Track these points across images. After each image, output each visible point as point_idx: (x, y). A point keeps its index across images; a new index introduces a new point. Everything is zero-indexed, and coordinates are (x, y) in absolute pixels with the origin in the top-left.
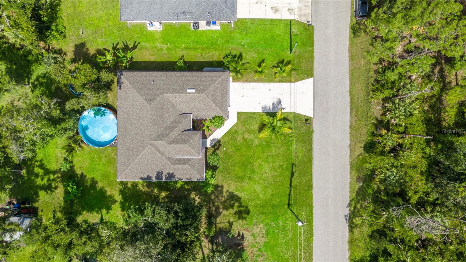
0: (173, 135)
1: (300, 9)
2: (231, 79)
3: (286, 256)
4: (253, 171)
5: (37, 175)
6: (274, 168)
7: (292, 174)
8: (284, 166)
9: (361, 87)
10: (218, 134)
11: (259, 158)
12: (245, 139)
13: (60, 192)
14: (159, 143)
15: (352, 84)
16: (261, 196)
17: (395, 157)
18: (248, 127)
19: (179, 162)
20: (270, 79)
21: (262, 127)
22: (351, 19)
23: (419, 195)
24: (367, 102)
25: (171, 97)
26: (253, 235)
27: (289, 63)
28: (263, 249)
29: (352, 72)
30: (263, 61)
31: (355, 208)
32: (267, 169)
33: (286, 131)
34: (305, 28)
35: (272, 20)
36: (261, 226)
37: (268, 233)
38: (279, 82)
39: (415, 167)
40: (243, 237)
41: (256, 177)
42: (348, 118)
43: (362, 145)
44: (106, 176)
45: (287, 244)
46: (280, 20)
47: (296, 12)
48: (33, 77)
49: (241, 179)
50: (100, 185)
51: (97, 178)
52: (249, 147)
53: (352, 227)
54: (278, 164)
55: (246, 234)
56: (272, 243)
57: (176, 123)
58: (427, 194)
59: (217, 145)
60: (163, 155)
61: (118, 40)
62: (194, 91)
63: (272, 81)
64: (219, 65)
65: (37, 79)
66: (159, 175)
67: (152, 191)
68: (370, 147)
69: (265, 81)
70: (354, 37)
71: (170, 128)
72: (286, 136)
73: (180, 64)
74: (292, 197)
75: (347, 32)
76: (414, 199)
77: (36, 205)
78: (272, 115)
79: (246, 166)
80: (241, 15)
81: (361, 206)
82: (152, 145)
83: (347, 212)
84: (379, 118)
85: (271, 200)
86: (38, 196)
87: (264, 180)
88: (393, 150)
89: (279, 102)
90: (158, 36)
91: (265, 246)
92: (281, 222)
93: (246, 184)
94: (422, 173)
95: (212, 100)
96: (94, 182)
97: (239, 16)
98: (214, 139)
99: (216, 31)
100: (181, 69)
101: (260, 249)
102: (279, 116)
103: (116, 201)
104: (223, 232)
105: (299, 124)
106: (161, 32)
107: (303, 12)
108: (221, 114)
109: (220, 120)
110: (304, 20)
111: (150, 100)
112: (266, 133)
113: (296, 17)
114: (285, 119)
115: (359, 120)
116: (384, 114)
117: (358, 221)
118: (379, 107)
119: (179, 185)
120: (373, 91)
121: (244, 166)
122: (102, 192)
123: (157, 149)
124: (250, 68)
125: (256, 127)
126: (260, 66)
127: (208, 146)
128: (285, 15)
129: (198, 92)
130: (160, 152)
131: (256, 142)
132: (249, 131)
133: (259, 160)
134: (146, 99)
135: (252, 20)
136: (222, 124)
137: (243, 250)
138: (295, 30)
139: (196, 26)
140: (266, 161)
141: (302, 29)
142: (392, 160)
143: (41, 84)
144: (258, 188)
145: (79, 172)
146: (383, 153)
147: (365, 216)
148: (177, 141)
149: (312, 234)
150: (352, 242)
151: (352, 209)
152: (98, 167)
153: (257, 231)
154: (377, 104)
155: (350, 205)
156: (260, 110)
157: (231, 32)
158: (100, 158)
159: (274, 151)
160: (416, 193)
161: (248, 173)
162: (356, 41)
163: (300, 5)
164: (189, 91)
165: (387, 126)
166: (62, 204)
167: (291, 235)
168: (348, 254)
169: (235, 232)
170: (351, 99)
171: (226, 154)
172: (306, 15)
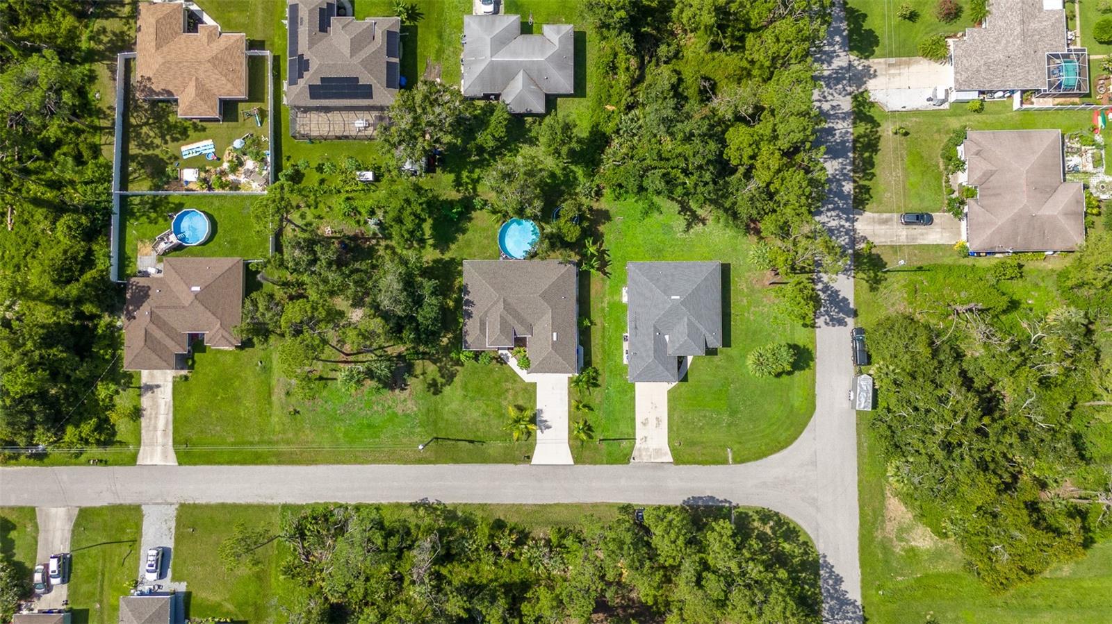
0: (510, 319)
1: (647, 449)
2: (571, 375)
3: (382, 436)
4: (473, 399)
5: (471, 172)
6: (476, 422)
7: (472, 442)
8: (479, 433)
9: (563, 516)
10: (513, 363)
11: (487, 406)
12: (507, 390)
13: (453, 195)
14: (501, 305)
15: (567, 506)
16: (447, 408)
17: (487, 549)
18: (520, 394)
19: (483, 324)
20: (572, 418)
21: (520, 409)
22: (637, 505)
23: (448, 575)
24: (548, 523)
25: (549, 315)
26: (405, 400)
27: (590, 437)
28: (390, 411)
29: (579, 506)
30: (591, 409)
31: (436, 509)
32: (476, 414)
33: (516, 435)
34: (626, 455)
35: (634, 419)
36: (415, 409)
37: (407, 416)
38: (569, 427)
39: (478, 572)
40: (403, 389)
41: (466, 403)
42: (530, 502)
43: (502, 518)
44: (468, 244)
45: (396, 436)
46: (634, 428)
47: (644, 446)
48: (573, 167)
49: (465, 387)
50: (460, 237)
51: (468, 235)
52: (499, 395)
53: (415, 506)
54: (481, 426)
55: (406, 393)
56: (396, 420)
57: (522, 321)
58: (450, 583)
59: (502, 361)
60: (489, 309)
61: (612, 256)
62: (555, 339)
63: (570, 419)
64: (586, 362)
65: (572, 171)
66: (469, 303)
67: (454, 292)
68: (499, 525)
69: (569, 412)
70: (619, 508)
71: (517, 315)
72: (511, 435)
73: (587, 323)
74: (445, 443)
75: (623, 500)
76: (444, 571)
77: (438, 170)
78: (533, 420)
79: (479, 392)
80: (639, 386)
81: (439, 516)
82: (500, 298)
83: (431, 500)
84: (531, 535)
85: (442, 419)
86: (450, 172)
87: (464, 412)
88: (496, 548)
89: (548, 427)
90: (616, 298)
91: (393, 413)
92: (419, 429)
93: (459, 393)
94: (471, 578)
95: (546, 358)
96: (464, 231)
98: (508, 358)
99: (622, 360)
100: (580, 323)
101: (390, 407)
102: (531, 427)
103: (443, 254)
104: (410, 368)
105: (524, 449)
106: (620, 301)
107: (644, 453)
108: (532, 366)
109: (526, 364)
110: (635, 453)
111: (544, 296)
112: (513, 413)
113: (638, 445)
114: (529, 433)
115: (528, 514)
116: (533, 539)
117: (421, 512)
118: (541, 535)
119: (461, 320)
120: (559, 529)
121: (479, 390)
122: (454, 240)
123: (495, 303)
124: (583, 397)
125: (520, 402)
126: (584, 406)
127: (500, 352)
128: (640, 433)
129: (554, 343)
130: (492, 306)
131: (504, 403)
132: (516, 395)
133: (484, 406)
134: (545, 292)
135: (633, 398)
136: (521, 368)
137: (392, 389)
138: (625, 444)
139: (626, 339)
140: (484, 414)
141: (625, 452)
142: (485, 545)
143: (566, 175)
144: (454, 405)
145: (474, 214)
146: (492, 536)
147: (427, 520)
148: (504, 323)
149: (405, 463)
150: (398, 506)
151: (435, 506)
152: (477, 236)
153: (410, 404)
154: (545, 533)
155: (439, 503)
156: (538, 407)
157: (621, 376)
158: (487, 237)
159: (495, 422)
160: (450, 572)
161: (470, 395)
162: (616, 509)
163: (651, 450)
164: (555, 334)
165: (519, 543)
166: (441, 199)
167: (405, 440)
168: (384, 502)
169: (411, 381)
170: (550, 505)
171: (492, 371)
172: (640, 456)
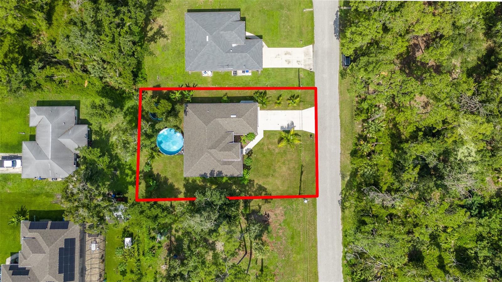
0: (222, 145)
1: (305, 61)
2: (259, 108)
3: (299, 229)
4: (275, 171)
5: (127, 175)
6: (289, 169)
7: (302, 173)
8: (296, 167)
9: (348, 113)
10: (251, 145)
11: (279, 161)
12: (269, 149)
13: (142, 187)
14: (213, 151)
15: (341, 111)
16: (280, 188)
17: (370, 160)
18: (271, 140)
19: (225, 163)
20: (286, 108)
21: (281, 139)
22: (340, 67)
23: (387, 185)
24: (352, 123)
25: (219, 120)
26: (276, 215)
27: (298, 96)
28: (282, 224)
29: (341, 103)
30: (280, 96)
31: (345, 195)
32: (284, 169)
33: (297, 142)
34: (309, 74)
35: (286, 68)
36: (281, 208)
37: (285, 213)
38: (292, 110)
39: (385, 166)
40: (268, 216)
41: (277, 175)
42: (339, 134)
43: (350, 152)
44: (174, 175)
45: (299, 221)
46: (292, 69)
47: (303, 63)
48: (125, 108)
49: (267, 176)
50: (170, 181)
51: (169, 176)
52: (272, 154)
53: (343, 209)
54: (292, 165)
55: (271, 214)
56: (288, 220)
57: (224, 138)
58: (392, 184)
59: (250, 153)
60: (215, 159)
61: (183, 83)
62: (235, 116)
63: (286, 109)
64: (251, 99)
65: (128, 110)
66: (212, 172)
67: (206, 185)
68: (354, 153)
69: (282, 110)
70: (342, 79)
71: (219, 141)
72: (297, 146)
73: (225, 98)
74: (302, 189)
75: (337, 76)
76: (385, 188)
77: (126, 195)
78: (288, 132)
79: (270, 167)
80: (265, 66)
81: (349, 194)
82: (208, 152)
83: (340, 198)
84: (360, 133)
85: (287, 190)
86: (127, 189)
87: (282, 177)
88: (369, 155)
89: (293, 123)
90: (209, 80)
91: (284, 222)
92: (294, 205)
93: (270, 179)
94: (389, 170)
95: (247, 122)
96: (166, 179)
97: (264, 67)
98: (248, 149)
99: (249, 76)
100: (225, 102)
101: (280, 224)
102: (292, 133)
103: (181, 192)
104: (254, 212)
105: (306, 138)
106: (212, 77)
107: (307, 63)
108: (253, 131)
109: (252, 135)
110: (307, 68)
111: (207, 123)
112: (283, 144)
113: (303, 67)
114: (296, 134)
115: (347, 135)
116: (363, 131)
117: (347, 204)
118: (360, 126)
119: (224, 180)
120: (356, 115)
121: (269, 167)
122: (172, 186)
123: (211, 154)
124: (272, 101)
125: (276, 140)
126: (278, 99)
127: (244, 154)
128: (295, 65)
129: (238, 117)
130: (213, 157)
131: (277, 151)
132: (272, 143)
133: (279, 163)
134: (204, 122)
135: (273, 69)
136: (254, 138)
137: (268, 224)
138: (302, 75)
139: (235, 73)
140: (284, 163)
141: (307, 74)
142: (368, 162)
143: (130, 113)
144: (278, 182)
145: (155, 172)
146: (362, 156)
147: (353, 201)
148: (224, 149)
149: (316, 214)
150: (343, 219)
151: (343, 196)
152: (169, 169)
153: (278, 212)
154: (359, 124)
155: (342, 193)
156: (279, 129)
157: (259, 77)
158: (170, 163)
159: (289, 157)
160: (385, 184)
161: (272, 172)
162: (343, 81)
163: (305, 58)
164: (232, 116)
165: (365, 139)
166: (144, 194)
167: (301, 215)
168: (341, 228)
169: (263, 212)
170: (341, 121)
171: (256, 159)
172: (309, 65)
